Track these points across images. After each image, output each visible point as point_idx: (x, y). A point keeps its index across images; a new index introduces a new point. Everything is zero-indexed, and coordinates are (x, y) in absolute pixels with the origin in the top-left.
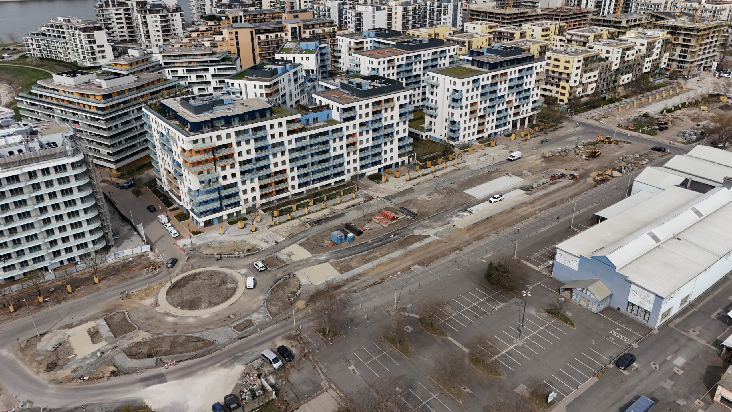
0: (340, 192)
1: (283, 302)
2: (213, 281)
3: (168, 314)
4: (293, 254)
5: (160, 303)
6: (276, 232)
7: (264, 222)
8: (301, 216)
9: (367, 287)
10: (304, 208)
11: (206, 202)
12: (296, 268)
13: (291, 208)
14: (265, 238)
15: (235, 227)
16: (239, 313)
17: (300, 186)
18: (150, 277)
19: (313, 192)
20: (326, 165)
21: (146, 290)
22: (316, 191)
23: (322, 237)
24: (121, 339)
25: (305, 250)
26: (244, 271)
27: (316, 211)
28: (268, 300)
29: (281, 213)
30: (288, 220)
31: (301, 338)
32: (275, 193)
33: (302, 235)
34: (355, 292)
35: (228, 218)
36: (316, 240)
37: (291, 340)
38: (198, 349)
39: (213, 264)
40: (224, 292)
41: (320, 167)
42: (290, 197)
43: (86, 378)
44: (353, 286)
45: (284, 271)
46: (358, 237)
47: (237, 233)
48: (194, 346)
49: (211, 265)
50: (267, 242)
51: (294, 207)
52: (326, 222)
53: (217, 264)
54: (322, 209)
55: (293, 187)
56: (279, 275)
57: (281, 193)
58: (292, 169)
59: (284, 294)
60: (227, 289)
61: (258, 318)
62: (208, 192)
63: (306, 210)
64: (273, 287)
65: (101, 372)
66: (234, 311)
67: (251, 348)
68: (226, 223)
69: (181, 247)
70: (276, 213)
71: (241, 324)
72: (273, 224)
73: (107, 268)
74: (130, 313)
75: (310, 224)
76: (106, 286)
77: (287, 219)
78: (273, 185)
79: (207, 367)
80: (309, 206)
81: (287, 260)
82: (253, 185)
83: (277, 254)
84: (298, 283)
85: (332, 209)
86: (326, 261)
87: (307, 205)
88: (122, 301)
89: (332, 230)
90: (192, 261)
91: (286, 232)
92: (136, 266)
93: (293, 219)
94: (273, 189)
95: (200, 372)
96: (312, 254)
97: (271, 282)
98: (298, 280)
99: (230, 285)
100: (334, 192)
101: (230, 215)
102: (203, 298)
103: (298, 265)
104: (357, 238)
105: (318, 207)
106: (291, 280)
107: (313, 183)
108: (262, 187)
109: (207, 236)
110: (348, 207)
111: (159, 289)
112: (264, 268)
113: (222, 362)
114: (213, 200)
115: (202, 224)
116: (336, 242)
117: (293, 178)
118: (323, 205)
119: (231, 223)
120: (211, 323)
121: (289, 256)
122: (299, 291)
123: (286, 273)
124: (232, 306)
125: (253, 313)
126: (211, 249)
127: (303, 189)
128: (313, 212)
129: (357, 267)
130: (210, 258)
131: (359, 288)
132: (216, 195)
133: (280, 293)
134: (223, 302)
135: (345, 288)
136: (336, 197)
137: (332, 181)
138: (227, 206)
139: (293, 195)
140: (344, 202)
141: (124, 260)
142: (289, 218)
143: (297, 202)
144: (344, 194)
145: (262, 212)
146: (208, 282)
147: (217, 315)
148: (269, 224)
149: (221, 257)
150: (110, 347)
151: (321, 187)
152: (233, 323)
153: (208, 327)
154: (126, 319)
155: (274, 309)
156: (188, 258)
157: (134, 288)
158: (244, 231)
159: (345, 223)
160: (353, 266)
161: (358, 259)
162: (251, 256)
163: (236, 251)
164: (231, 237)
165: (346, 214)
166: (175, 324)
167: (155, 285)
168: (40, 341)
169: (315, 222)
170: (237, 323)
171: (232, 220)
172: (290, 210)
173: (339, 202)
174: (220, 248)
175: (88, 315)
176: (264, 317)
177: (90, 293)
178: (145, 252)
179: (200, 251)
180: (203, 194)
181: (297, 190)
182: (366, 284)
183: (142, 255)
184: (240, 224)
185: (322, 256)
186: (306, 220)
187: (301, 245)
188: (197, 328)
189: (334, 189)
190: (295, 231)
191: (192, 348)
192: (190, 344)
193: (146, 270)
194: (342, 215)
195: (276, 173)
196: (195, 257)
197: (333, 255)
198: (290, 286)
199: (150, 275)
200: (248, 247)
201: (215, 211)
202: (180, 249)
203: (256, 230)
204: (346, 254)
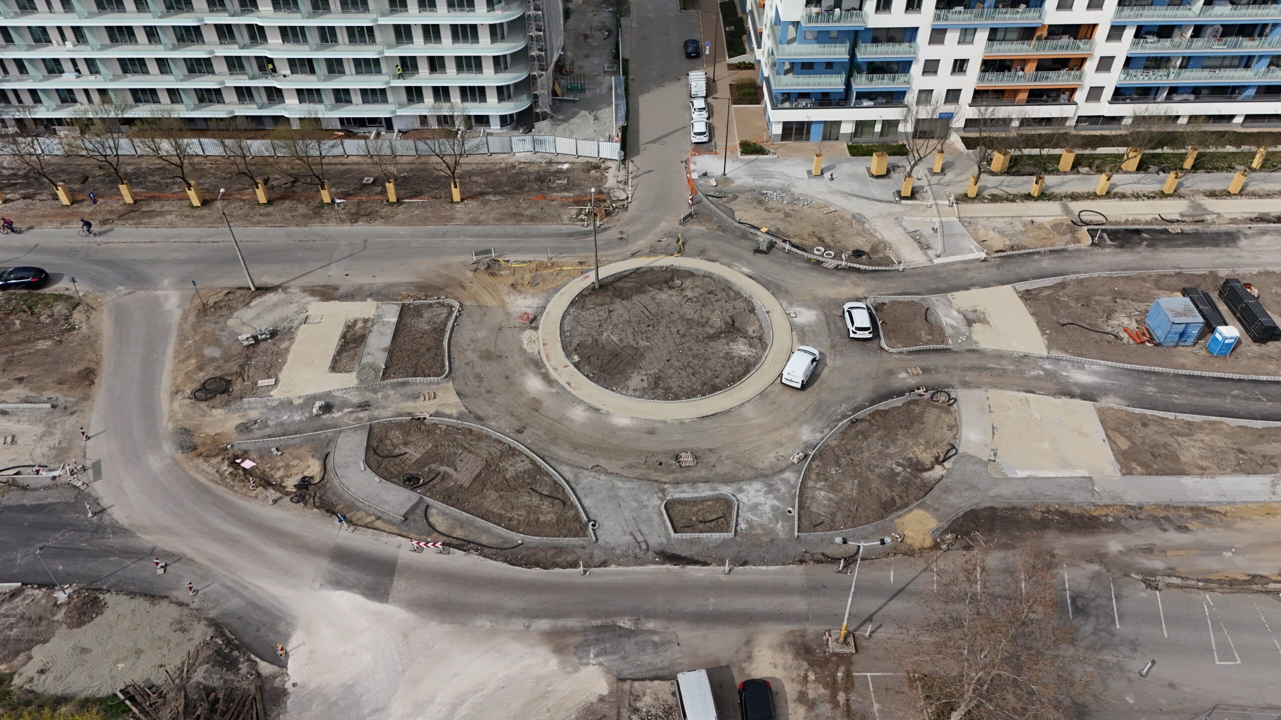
0: (1253, 155)
1: (864, 485)
2: (706, 313)
3: (537, 364)
4: (983, 321)
5: (542, 322)
6: (968, 223)
7: (950, 176)
8: (1074, 197)
9: (1209, 583)
10: (1100, 171)
11: (807, 67)
12: (970, 376)
13: (1058, 158)
14: (926, 231)
15: (861, 165)
16: (713, 459)
17: (1120, 95)
18: (570, 235)
19: (1155, 129)
20: (1248, 47)
21: (541, 266)
22: (1170, 128)
23: (1118, 296)
24: (394, 386)
25: (1031, 321)
26: (807, 316)
27: (1137, 196)
28: (820, 455)
29: (1014, 168)
30: (1028, 197)
31: (848, 675)
32: (1024, 96)
33: (1046, 263)
34: (1150, 581)
35: (855, 134)
36: (1086, 301)
37: (811, 664)
38: (533, 527)
39: (737, 258)
40: (711, 364)
41: (1220, 48)
42: (1071, 123)
43: (248, 464)
44: (1149, 550)
45: (925, 370)
46: (1255, 347)
47: (855, 187)
48: (530, 509)
49: (730, 259)
50: (924, 247)
51: (1067, 158)
52: (1152, 245)
53: (749, 264)
54: (1163, 195)
55: (1095, 93)
56: (904, 378)
57: (1046, 103)
58: (1116, 32)
59: (883, 456)
60: (729, 356)
61: (754, 507)
62: (823, 37)
63: (1100, 183)
64: (859, 415)
65: (287, 466)
66: (701, 444)
67: (671, 616)
68: (843, 146)
69: (695, 176)
70: (999, 160)
71: (695, 502)
72: (972, 193)
73: (504, 170)
74: (464, 318)
75: (1092, 233)
76: (467, 218)
77: (1024, 190)
78: (1031, 68)
79: (511, 614)
80: (1118, 170)
81: (957, 332)
82: (962, 52)
83: (934, 298)
84: (949, 435)
85: (1199, 206)
86: (1088, 395)
87: (1115, 164)
88: (470, 274)
89: (1163, 283)
90: (695, 228)
91: (1002, 233)
92: (566, 189)
93: (1044, 196)
94: (1024, 80)
95: (484, 623)
96: (1051, 344)
97: (865, 391)
98: (954, 427)
99: (741, 349)
100: (1230, 149)
101: (861, 126)
102: (649, 356)
103: (982, 369)
104: (1252, 348)
105: (1150, 182)
106: (931, 415)
107: (1168, 99)
108: (989, 66)
109: (772, 168)
110: (1262, 219)
111: (572, 276)
112: (866, 335)
113: (561, 623)
114: (829, 67)
115: (777, 130)
116: (1159, 334)
117: (1105, 64)
118: (1169, 181)
119: (856, 151)
120: (618, 452)
121: (970, 323)
122: (938, 471)
123: (929, 379)
124: (707, 422)
125: (751, 479)
126: (761, 212)
127: (1125, 110)
128: (1123, 196)
129: (1203, 471)
130: (744, 236)
131: (1171, 572)
132: (839, 52)
133: (871, 448)
134: (691, 394)
135: (1114, 544)
136: (1231, 168)
137: (1239, 109)
138: (861, 96)
139: (1081, 119)
140: (1254, 195)
141: (550, 163)
142: (1034, 190)
143: (1084, 146)
144: (1263, 167)
145: (961, 146)
146: (690, 311)
147: (652, 432)
148: (961, 190)
149: (771, 245)
150: (355, 399)
151: (1193, 118)
152: (677, 483)
153: (603, 462)
154: (443, 331)
155: (821, 495)
156: (690, 215)
157: (518, 251)
158: (878, 189)
159: (1224, 273)
160: (1186, 457)
161: (1220, 442)
162: (854, 276)
163: (821, 241)
164: (833, 192)
165: (1243, 242)
166: (535, 405)
167: (568, 261)
168: (247, 304)
169: (1114, 235)
170: (686, 493)
171: (864, 140)
172: (1046, 165)
173: (1234, 188)
174: (787, 215)
175: (381, 280)
176: (778, 514)
177: (425, 221)
178: (605, 160)
179: (732, 205)
180: (805, 40)
181: (1104, 107)
182: (1209, 564)
183: (597, 166)
184: (876, 163)
185: (1081, 367)
186: (1085, 217)
187: (1027, 296)
188: (576, 447)
189: (1239, 139)
190: (1030, 241)
191: (520, 514)
192: (525, 499)
193: (574, 211)
194: (1228, 238)
195: (1056, 31)
196: (710, 220)
197: (1126, 381)
198: (915, 436)
199: (578, 227)
200: (861, 243)
201: (825, 100)
202: (690, 180)
203: (913, 196)
204: (1177, 399)
